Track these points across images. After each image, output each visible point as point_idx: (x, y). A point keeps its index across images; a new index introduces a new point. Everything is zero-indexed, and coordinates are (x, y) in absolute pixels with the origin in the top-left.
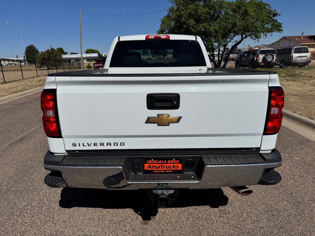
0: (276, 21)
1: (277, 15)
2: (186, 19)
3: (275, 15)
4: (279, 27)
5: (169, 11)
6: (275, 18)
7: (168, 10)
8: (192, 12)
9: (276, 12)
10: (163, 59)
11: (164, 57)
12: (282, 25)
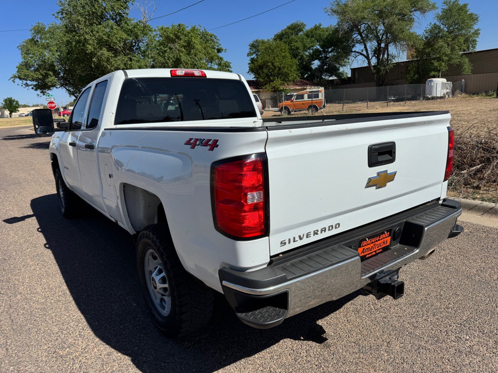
0: (221, 59)
1: (222, 50)
2: (95, 48)
3: (219, 51)
4: (228, 67)
5: (33, 31)
6: (220, 55)
7: (31, 31)
8: (104, 37)
9: (220, 46)
10: (11, 117)
11: (13, 114)
12: (231, 64)
